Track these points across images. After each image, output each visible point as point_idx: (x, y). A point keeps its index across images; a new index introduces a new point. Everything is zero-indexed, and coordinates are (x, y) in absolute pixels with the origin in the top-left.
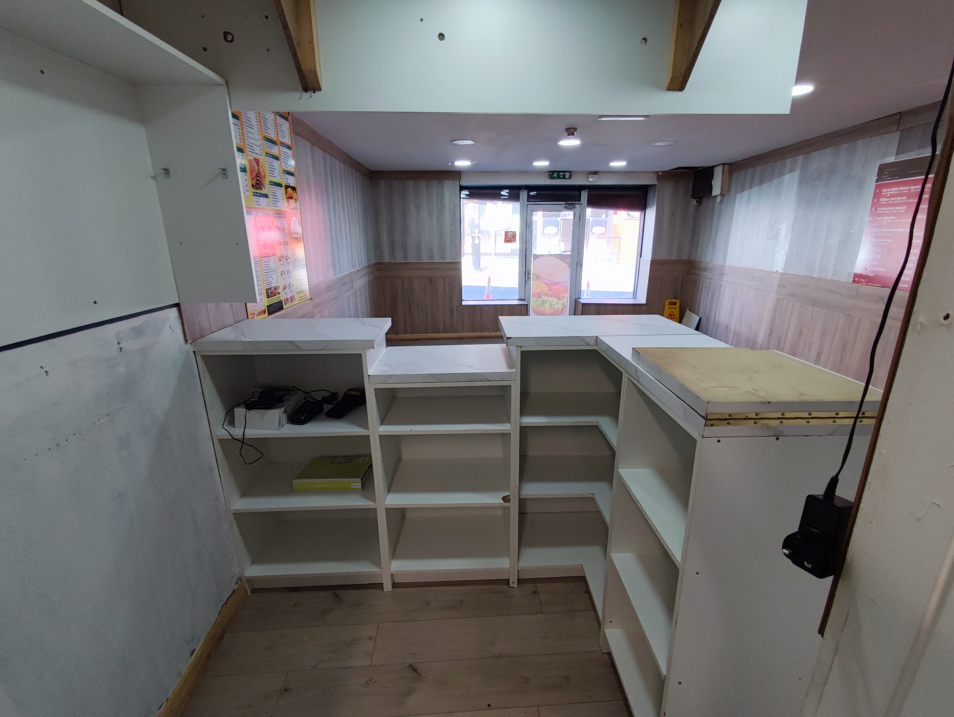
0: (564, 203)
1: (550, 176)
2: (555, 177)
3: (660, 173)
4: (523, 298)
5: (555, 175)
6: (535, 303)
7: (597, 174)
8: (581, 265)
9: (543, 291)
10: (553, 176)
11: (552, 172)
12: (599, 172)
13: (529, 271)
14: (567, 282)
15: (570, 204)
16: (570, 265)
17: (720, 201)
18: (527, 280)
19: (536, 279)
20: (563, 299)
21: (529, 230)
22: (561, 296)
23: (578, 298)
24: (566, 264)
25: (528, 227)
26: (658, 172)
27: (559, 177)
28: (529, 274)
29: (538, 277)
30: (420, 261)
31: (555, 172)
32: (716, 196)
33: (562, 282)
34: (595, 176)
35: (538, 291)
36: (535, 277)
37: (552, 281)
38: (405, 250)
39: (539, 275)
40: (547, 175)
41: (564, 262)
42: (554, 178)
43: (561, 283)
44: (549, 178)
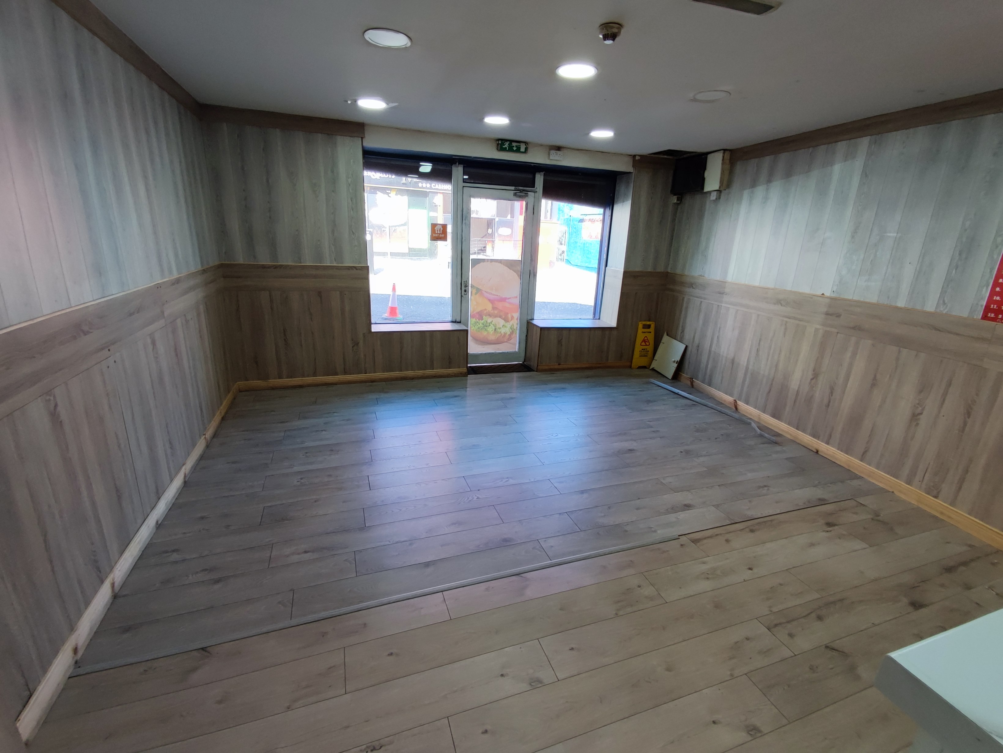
0: (513, 188)
1: (499, 146)
2: (506, 148)
3: (637, 158)
4: (458, 320)
5: (506, 145)
6: (474, 327)
7: (560, 151)
8: (535, 275)
9: (486, 309)
10: (503, 147)
11: (502, 140)
12: (564, 148)
13: (466, 282)
14: (516, 297)
15: (521, 191)
16: (521, 276)
17: (716, 199)
18: (464, 294)
19: (476, 294)
20: (511, 320)
21: (465, 224)
22: (510, 316)
23: (531, 320)
24: (515, 274)
25: (465, 220)
26: (634, 156)
27: (511, 150)
28: (466, 286)
29: (478, 291)
30: (300, 263)
31: (506, 140)
32: (710, 192)
33: (510, 298)
34: (559, 152)
35: (479, 310)
36: (474, 291)
37: (497, 295)
38: (273, 245)
39: (480, 287)
40: (495, 145)
41: (513, 271)
42: (504, 150)
43: (508, 299)
44: (497, 149)
